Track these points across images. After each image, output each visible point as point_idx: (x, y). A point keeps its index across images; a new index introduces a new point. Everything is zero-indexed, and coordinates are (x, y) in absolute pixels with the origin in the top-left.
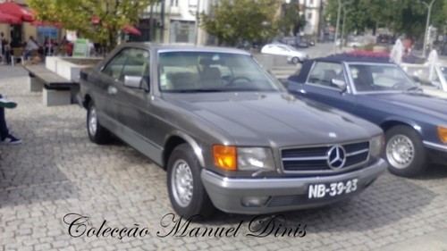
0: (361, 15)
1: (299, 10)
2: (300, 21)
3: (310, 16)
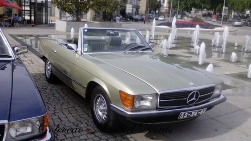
0: (189, 1)
2: (158, 5)
3: (164, 1)
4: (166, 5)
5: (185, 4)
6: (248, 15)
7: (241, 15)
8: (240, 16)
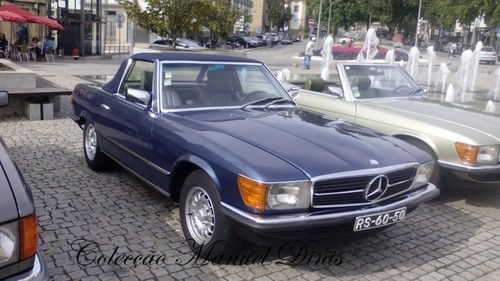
0: (349, 8)
1: (284, 3)
2: (285, 15)
3: (296, 8)
4: (300, 14)
5: (341, 13)
6: (459, 34)
7: (447, 33)
8: (445, 37)
